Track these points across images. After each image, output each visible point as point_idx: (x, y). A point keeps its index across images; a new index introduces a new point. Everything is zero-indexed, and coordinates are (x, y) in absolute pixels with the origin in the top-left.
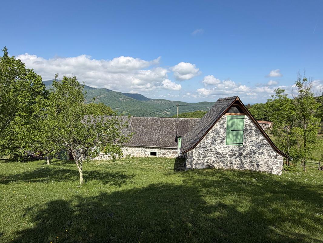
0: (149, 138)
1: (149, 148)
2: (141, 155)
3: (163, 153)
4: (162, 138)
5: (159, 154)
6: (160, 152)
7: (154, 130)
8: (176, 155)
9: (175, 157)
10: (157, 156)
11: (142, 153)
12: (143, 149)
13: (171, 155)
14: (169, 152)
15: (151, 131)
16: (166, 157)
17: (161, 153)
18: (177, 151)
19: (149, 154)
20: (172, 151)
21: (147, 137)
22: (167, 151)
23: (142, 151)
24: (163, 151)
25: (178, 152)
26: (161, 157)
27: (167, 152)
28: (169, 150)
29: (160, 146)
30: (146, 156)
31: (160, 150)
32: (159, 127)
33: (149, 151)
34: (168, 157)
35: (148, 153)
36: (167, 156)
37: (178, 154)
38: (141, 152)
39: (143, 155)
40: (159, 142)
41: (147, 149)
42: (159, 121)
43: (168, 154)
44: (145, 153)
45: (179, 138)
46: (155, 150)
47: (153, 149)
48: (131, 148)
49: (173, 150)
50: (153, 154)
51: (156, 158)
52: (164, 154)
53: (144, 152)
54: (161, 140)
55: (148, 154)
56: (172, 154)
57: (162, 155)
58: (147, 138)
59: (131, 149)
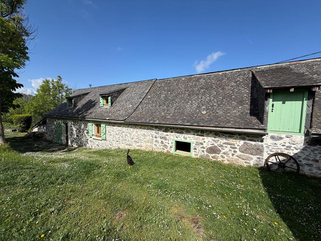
0: (175, 109)
1: (172, 132)
2: (154, 146)
3: (210, 148)
4: (208, 109)
5: (199, 148)
6: (202, 144)
7: (189, 95)
8: (255, 158)
9: (252, 163)
10: (192, 154)
11: (156, 141)
12: (158, 133)
13: (235, 157)
14: (228, 144)
15: (184, 97)
16: (220, 159)
17: (205, 145)
18: (260, 143)
19: (171, 147)
20: (242, 142)
21: (172, 108)
22: (222, 141)
23: (156, 137)
24: (208, 141)
25: (265, 149)
26: (202, 156)
27: (221, 146)
28: (231, 141)
29: (201, 124)
30: (165, 151)
31: (201, 138)
32: (202, 88)
33: (172, 138)
34: (226, 162)
35: (170, 142)
36: (222, 157)
37: (265, 156)
38: (155, 139)
39: (158, 148)
40: (200, 117)
41: (168, 133)
42: (201, 80)
43: (226, 150)
44: (162, 142)
45: (271, 100)
46: (187, 136)
47: (182, 133)
48: (135, 130)
49: (244, 139)
50: (183, 146)
51: (187, 157)
52: (213, 150)
53: (160, 140)
54: (204, 112)
55: (170, 145)
56: (239, 153)
57: (206, 153)
58: (172, 110)
59: (137, 132)
